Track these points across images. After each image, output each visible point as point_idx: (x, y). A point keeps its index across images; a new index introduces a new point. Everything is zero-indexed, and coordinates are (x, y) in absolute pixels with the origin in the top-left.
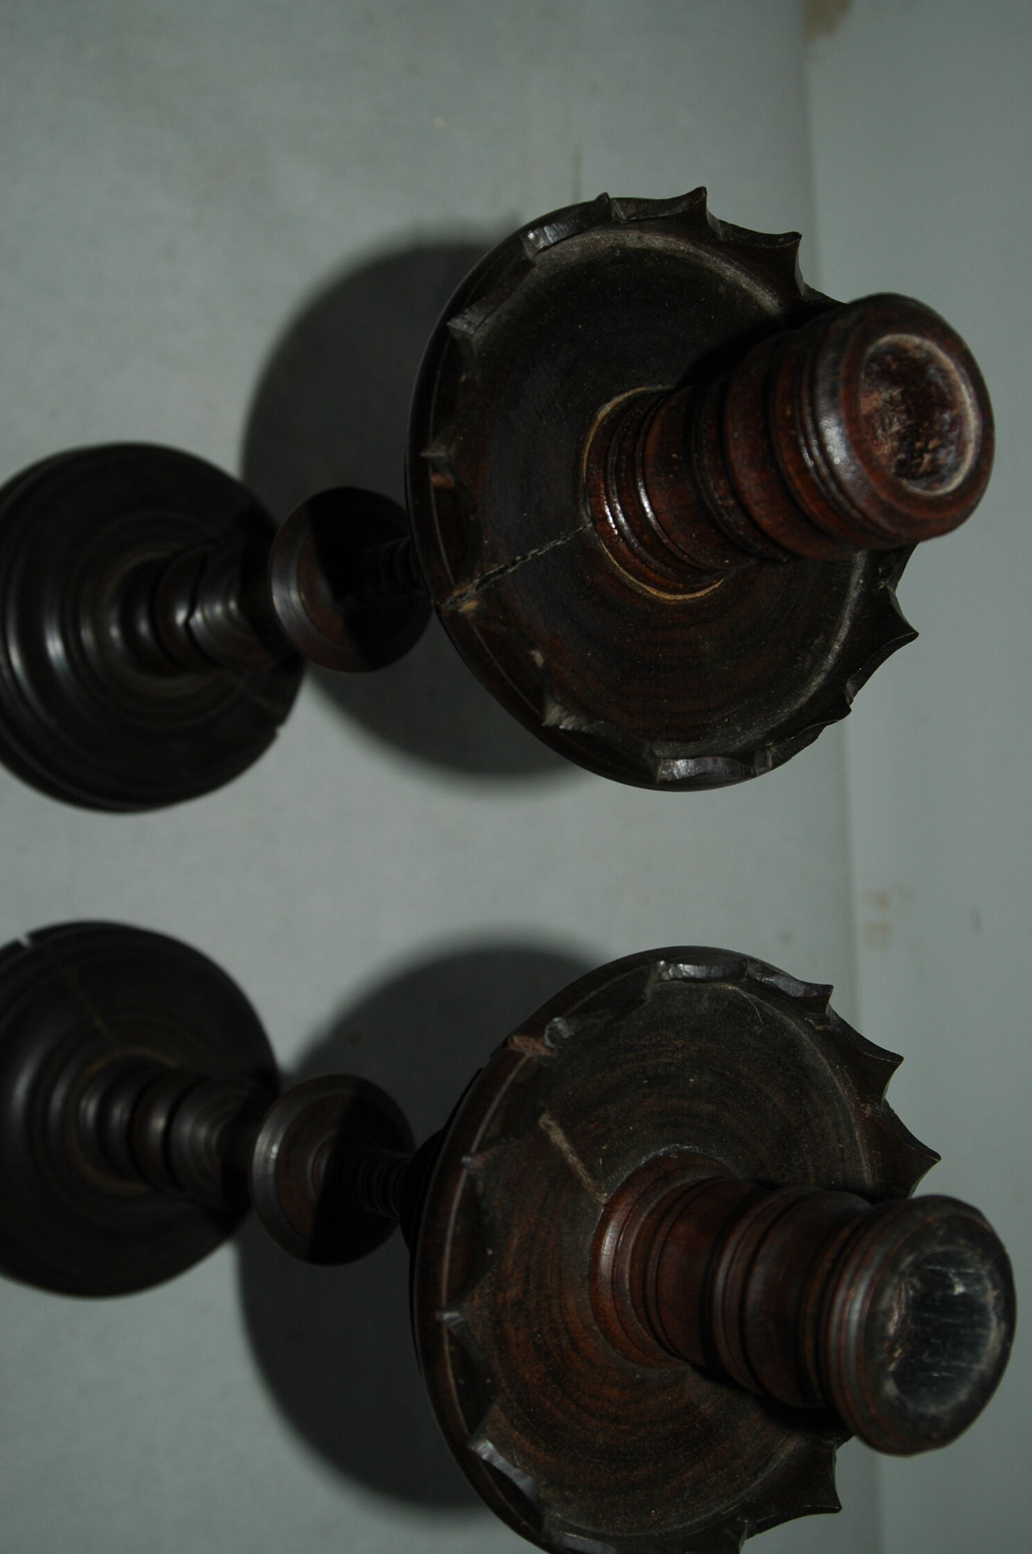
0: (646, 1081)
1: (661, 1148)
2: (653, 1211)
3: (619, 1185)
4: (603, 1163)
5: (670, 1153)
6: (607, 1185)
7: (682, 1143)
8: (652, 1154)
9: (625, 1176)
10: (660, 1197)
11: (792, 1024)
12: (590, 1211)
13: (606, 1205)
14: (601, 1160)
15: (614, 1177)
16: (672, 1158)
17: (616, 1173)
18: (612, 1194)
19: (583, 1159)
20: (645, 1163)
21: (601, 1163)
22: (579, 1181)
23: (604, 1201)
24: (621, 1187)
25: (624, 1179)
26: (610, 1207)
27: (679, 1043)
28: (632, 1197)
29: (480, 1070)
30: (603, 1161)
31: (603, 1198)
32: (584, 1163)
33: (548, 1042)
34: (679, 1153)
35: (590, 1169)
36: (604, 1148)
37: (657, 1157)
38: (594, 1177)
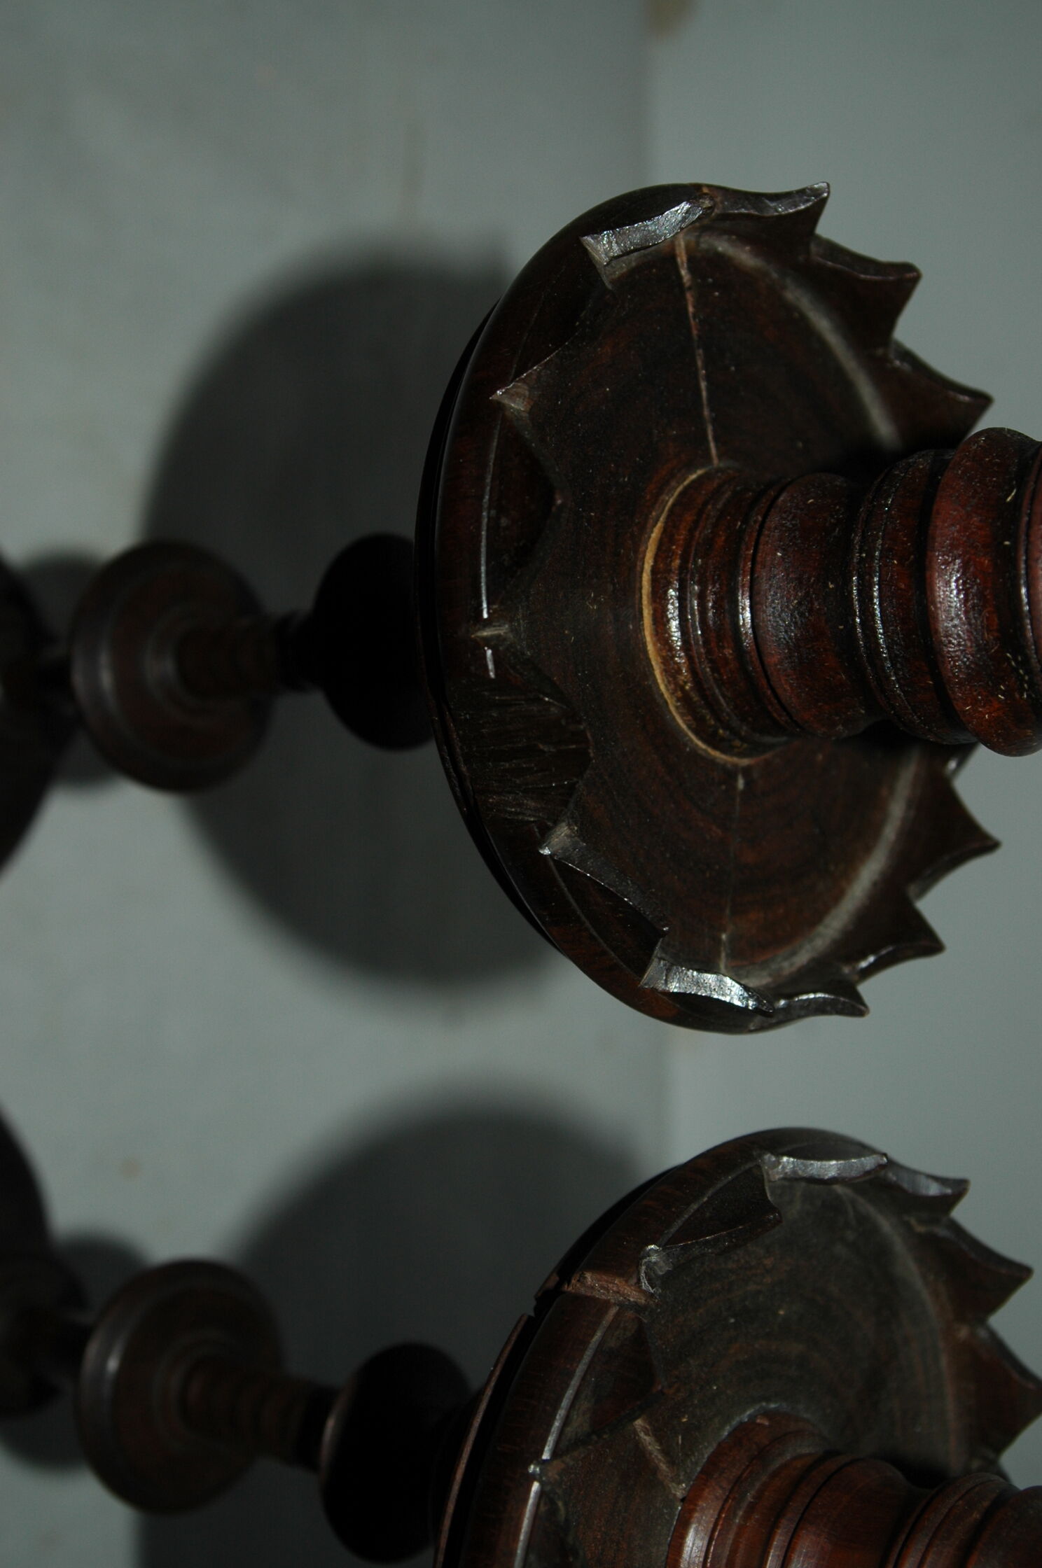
0: (732, 1320)
1: (745, 1411)
2: (751, 1508)
3: (699, 1469)
4: (682, 1443)
5: (756, 1417)
6: (686, 1472)
7: (768, 1400)
8: (735, 1423)
9: (706, 1456)
10: (758, 1485)
11: (886, 1224)
12: (665, 1511)
13: (683, 1500)
14: (680, 1437)
15: (693, 1460)
16: (759, 1424)
17: (696, 1454)
18: (692, 1483)
19: (659, 1438)
20: (730, 1434)
21: (680, 1442)
22: (655, 1470)
23: (679, 1494)
24: (701, 1472)
25: (704, 1460)
26: (690, 1502)
27: (768, 1262)
28: (721, 1487)
29: (522, 1316)
30: (682, 1439)
31: (680, 1491)
32: (661, 1444)
33: (645, 1284)
34: (767, 1414)
35: (666, 1452)
36: (685, 1420)
37: (741, 1423)
38: (672, 1463)
